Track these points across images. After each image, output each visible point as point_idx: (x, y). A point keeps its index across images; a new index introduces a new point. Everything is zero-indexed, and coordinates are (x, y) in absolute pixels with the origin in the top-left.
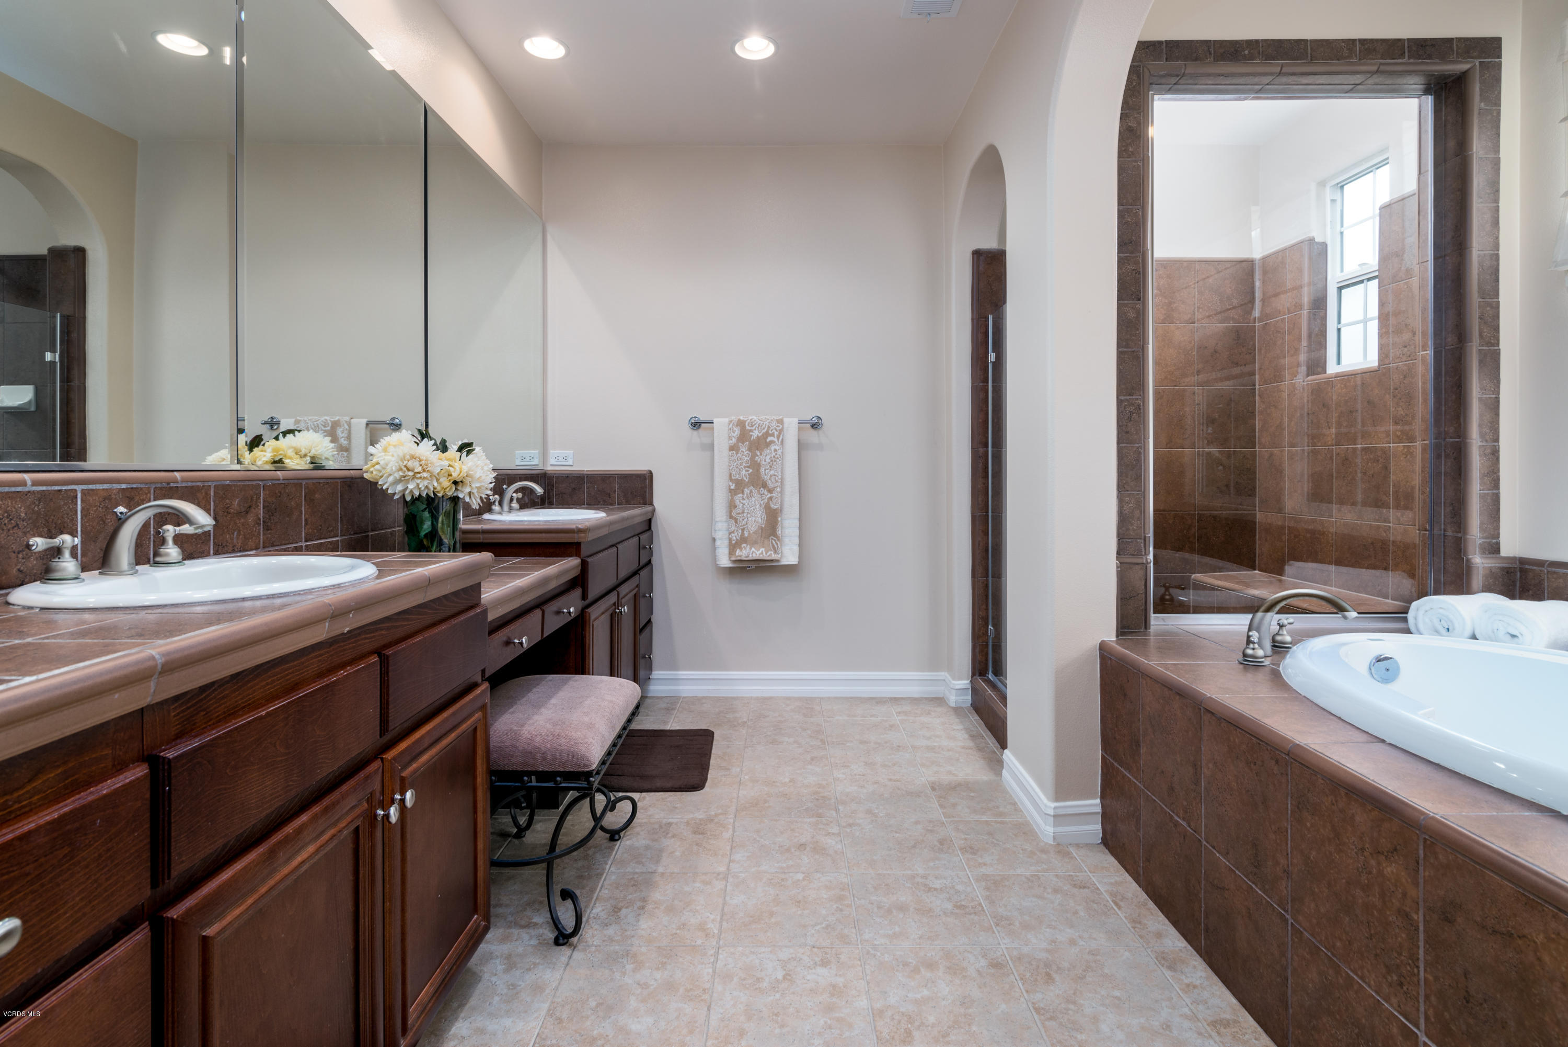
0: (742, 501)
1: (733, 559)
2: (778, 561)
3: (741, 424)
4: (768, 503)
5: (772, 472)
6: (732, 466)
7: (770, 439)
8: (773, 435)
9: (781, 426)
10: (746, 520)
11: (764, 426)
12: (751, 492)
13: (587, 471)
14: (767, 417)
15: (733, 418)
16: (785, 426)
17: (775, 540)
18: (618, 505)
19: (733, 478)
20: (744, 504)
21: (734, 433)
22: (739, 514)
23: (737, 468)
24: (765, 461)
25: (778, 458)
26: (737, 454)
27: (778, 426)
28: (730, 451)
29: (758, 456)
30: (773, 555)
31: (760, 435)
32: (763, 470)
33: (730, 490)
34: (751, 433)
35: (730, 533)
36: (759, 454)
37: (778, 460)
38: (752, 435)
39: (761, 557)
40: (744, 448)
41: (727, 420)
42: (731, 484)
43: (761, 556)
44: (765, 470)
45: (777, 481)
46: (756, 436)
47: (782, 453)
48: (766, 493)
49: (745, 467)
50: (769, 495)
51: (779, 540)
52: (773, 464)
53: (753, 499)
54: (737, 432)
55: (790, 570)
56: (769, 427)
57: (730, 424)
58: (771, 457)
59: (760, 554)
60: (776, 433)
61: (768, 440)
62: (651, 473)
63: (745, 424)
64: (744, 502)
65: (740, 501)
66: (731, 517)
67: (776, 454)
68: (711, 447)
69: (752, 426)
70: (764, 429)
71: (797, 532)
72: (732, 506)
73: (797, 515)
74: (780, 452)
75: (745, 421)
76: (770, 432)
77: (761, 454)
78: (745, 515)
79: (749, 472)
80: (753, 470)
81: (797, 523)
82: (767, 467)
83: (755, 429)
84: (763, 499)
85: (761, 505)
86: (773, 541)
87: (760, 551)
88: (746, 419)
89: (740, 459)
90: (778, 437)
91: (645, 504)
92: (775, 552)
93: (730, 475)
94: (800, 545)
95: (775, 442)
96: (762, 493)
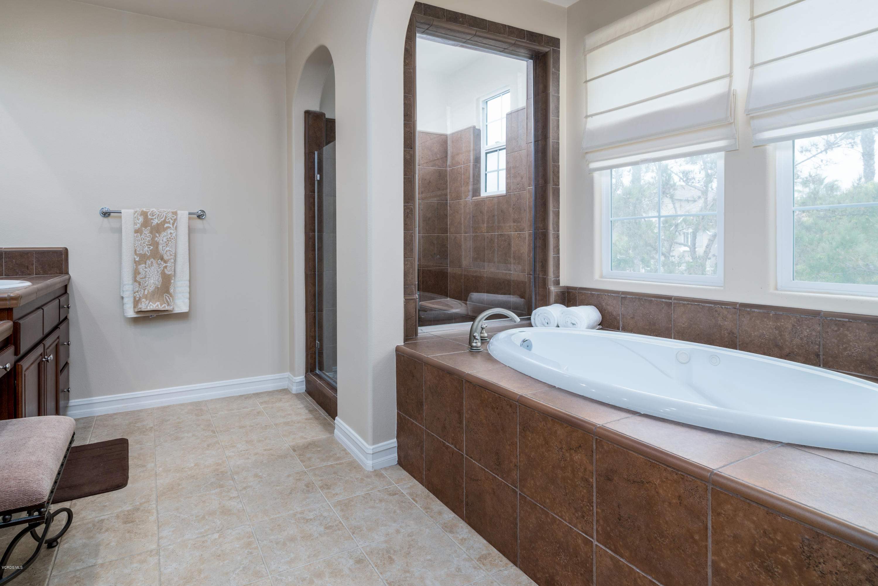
0: (144, 269)
1: (136, 310)
2: (171, 311)
3: (144, 214)
4: (163, 270)
5: (168, 249)
6: (137, 244)
7: (166, 225)
8: (169, 223)
9: (175, 217)
10: (147, 283)
11: (162, 216)
12: (152, 262)
13: (5, 248)
14: (164, 210)
15: (138, 209)
16: (179, 216)
17: (168, 297)
18: (36, 275)
19: (137, 252)
20: (146, 272)
21: (138, 220)
22: (142, 278)
23: (141, 245)
24: (163, 241)
25: (172, 239)
26: (141, 235)
27: (173, 217)
28: (135, 233)
29: (157, 237)
30: (167, 307)
31: (159, 222)
32: (161, 246)
33: (135, 262)
34: (152, 221)
35: (135, 293)
36: (158, 236)
37: (172, 240)
38: (152, 222)
39: (157, 309)
40: (146, 231)
41: (132, 211)
42: (136, 257)
43: (157, 307)
44: (162, 247)
45: (171, 255)
46: (156, 223)
47: (176, 235)
48: (162, 263)
49: (147, 245)
50: (165, 265)
51: (171, 296)
52: (168, 243)
53: (153, 268)
54: (141, 219)
55: (183, 316)
56: (166, 217)
57: (135, 214)
58: (167, 238)
59: (156, 306)
60: (171, 222)
61: (165, 226)
62: (66, 250)
63: (147, 214)
64: (146, 270)
65: (143, 270)
66: (135, 281)
67: (172, 236)
68: (119, 230)
69: (153, 216)
70: (162, 218)
71: (188, 289)
72: (136, 273)
73: (187, 277)
74: (174, 235)
75: (148, 212)
76: (167, 221)
77: (159, 236)
78: (147, 279)
79: (151, 249)
80: (153, 247)
81: (187, 283)
82: (164, 245)
83: (155, 218)
84: (160, 268)
85: (158, 272)
86: (167, 297)
87: (156, 305)
88: (148, 211)
89: (144, 239)
90: (173, 224)
91: (61, 273)
92: (168, 305)
93: (135, 251)
94: (190, 299)
95: (171, 228)
96: (159, 263)
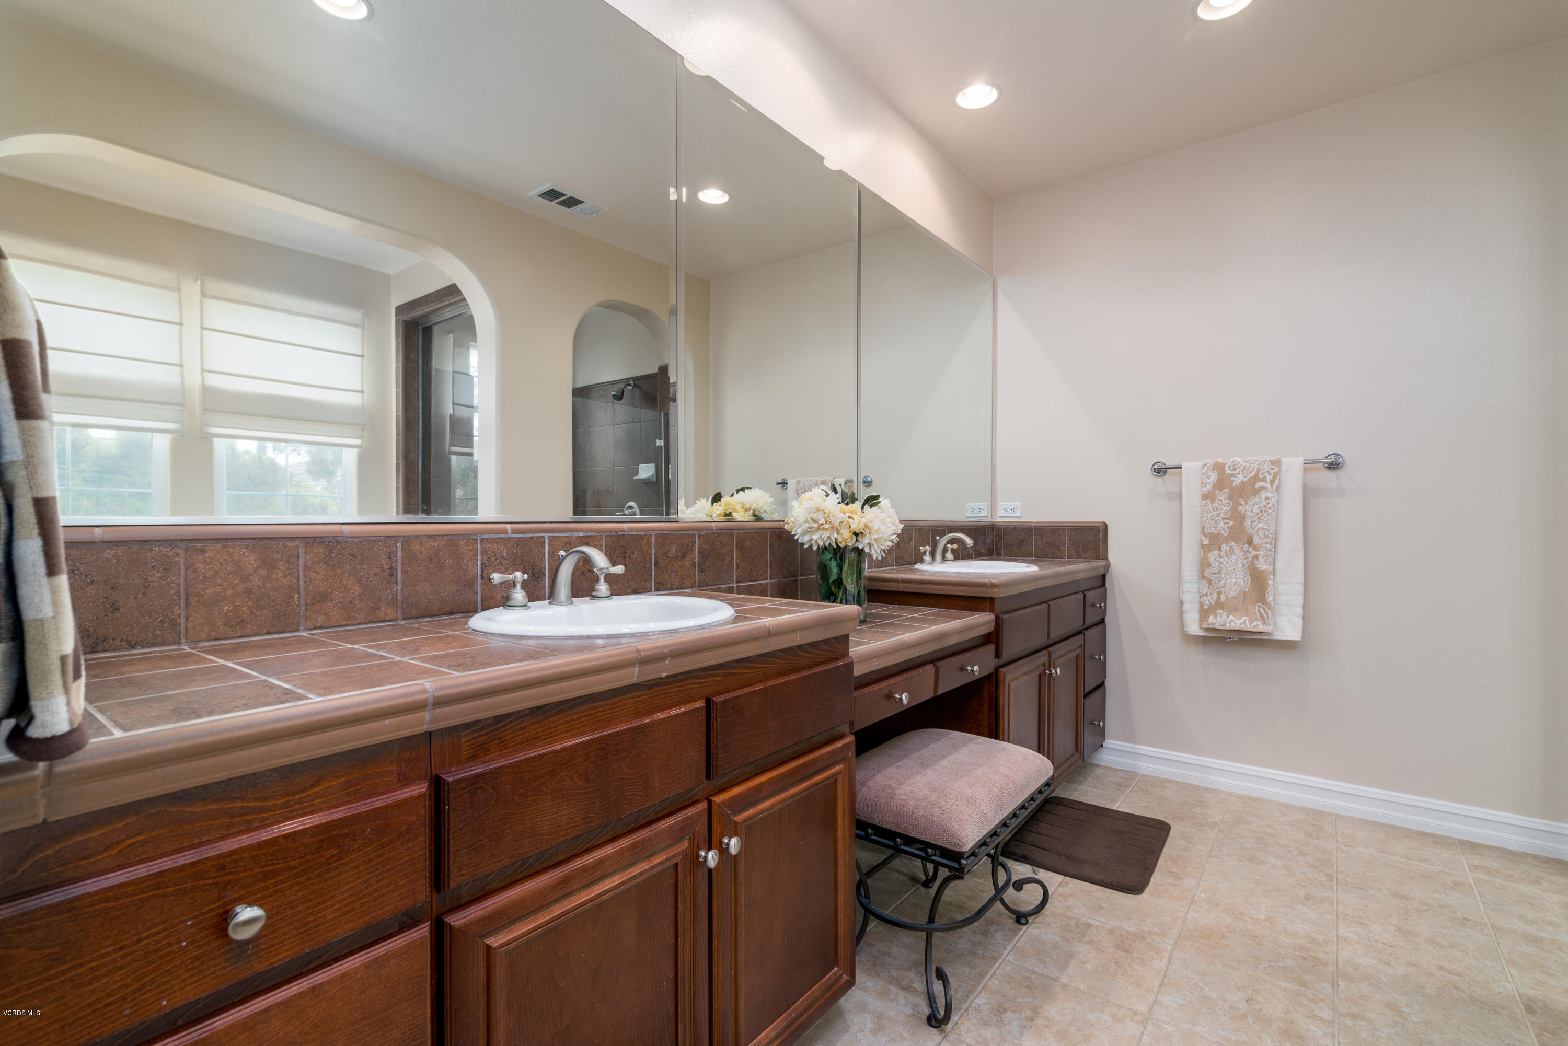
0: (1217, 559)
1: (1205, 626)
2: (1269, 634)
3: (1219, 468)
4: (1252, 563)
5: (1261, 525)
6: (1206, 518)
7: (1259, 484)
8: (1264, 480)
9: (1277, 469)
10: (1223, 582)
11: (1251, 469)
12: (1231, 548)
13: (1035, 523)
14: (1256, 458)
15: (1208, 461)
16: (1284, 468)
17: (1264, 609)
18: (1068, 558)
19: (1206, 531)
20: (1221, 563)
21: (1209, 478)
22: (1215, 574)
23: (1212, 519)
24: (1252, 512)
25: (1270, 508)
26: (1212, 503)
27: (1272, 469)
28: (1203, 500)
29: (1242, 505)
30: (1261, 627)
31: (1245, 480)
32: (1249, 523)
33: (1203, 546)
34: (1232, 478)
35: (1201, 596)
36: (1243, 503)
37: (1270, 511)
38: (1233, 481)
39: (1243, 627)
40: (1222, 497)
41: (1199, 464)
42: (1203, 538)
43: (1243, 626)
44: (1252, 522)
45: (1266, 537)
46: (1240, 481)
47: (1278, 501)
48: (1251, 549)
49: (1223, 519)
50: (1254, 553)
51: (1269, 609)
52: (1262, 515)
53: (1234, 557)
54: (1213, 477)
55: (1287, 646)
56: (1258, 470)
57: (1203, 468)
58: (1261, 507)
59: (1241, 624)
60: (1269, 478)
61: (1257, 486)
62: (1105, 525)
63: (1224, 468)
64: (1221, 560)
65: (1215, 559)
66: (1203, 577)
67: (1268, 503)
68: (1179, 496)
69: (1234, 470)
70: (1251, 472)
71: (1300, 600)
72: (1204, 564)
73: (1300, 577)
74: (1273, 501)
75: (1225, 464)
76: (1260, 476)
77: (1246, 503)
78: (1223, 575)
79: (1229, 525)
80: (1235, 522)
81: (1300, 589)
82: (1254, 519)
83: (1239, 473)
84: (1247, 558)
85: (1243, 565)
86: (1261, 610)
87: (1242, 621)
88: (1225, 462)
89: (1217, 509)
90: (1272, 482)
91: (1098, 558)
92: (1264, 622)
93: (1203, 528)
94: (1305, 617)
95: (1267, 488)
96: (1246, 550)
